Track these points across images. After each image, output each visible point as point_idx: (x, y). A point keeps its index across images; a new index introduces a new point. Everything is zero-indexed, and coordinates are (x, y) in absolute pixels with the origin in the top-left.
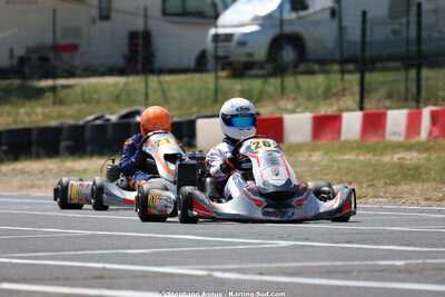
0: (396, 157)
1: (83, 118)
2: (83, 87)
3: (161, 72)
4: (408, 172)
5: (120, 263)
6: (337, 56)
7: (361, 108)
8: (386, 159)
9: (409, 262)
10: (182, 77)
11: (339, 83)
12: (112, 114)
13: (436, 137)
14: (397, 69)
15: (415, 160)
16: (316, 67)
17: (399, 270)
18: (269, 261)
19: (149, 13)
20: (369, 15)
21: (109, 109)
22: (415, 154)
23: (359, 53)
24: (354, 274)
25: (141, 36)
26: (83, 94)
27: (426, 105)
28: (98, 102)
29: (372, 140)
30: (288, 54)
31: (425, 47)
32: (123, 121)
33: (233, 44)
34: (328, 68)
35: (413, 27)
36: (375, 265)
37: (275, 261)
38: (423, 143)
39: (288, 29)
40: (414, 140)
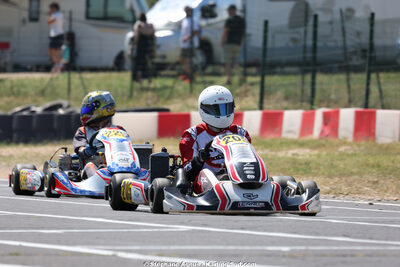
0: (290, 153)
1: (11, 109)
2: (12, 81)
3: (82, 69)
4: (300, 167)
5: (35, 242)
7: (261, 108)
8: (281, 154)
9: (294, 248)
10: (102, 75)
12: (37, 106)
13: (327, 136)
14: (295, 74)
15: (307, 156)
16: (222, 69)
17: (283, 255)
18: (170, 244)
19: (74, 16)
20: (270, 25)
21: (35, 101)
22: (308, 151)
23: (260, 59)
26: (12, 87)
27: (320, 107)
28: (26, 95)
29: (270, 137)
30: (199, 58)
31: (319, 55)
32: (47, 113)
35: (310, 35)
36: (263, 250)
37: (174, 244)
38: (315, 141)
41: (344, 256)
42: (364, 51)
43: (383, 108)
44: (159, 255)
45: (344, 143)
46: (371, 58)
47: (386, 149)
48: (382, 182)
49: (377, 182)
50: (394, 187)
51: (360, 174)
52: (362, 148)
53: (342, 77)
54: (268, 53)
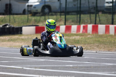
0: (73, 38)
3: (14, 14)
4: (76, 42)
6: (59, 11)
7: (65, 25)
8: (71, 38)
9: (73, 65)
10: (19, 16)
11: (60, 18)
13: (84, 32)
14: (75, 15)
15: (78, 39)
16: (54, 14)
17: (71, 67)
18: (38, 65)
22: (79, 37)
23: (65, 10)
24: (59, 68)
25: (8, 5)
27: (82, 24)
29: (68, 33)
30: (47, 10)
31: (82, 9)
33: (32, 8)
34: (57, 14)
35: (79, 4)
36: (65, 66)
38: (81, 34)
39: (46, 4)
40: (79, 33)
41: (88, 67)
42: (95, 8)
43: (100, 24)
44: (35, 68)
45: (89, 34)
46: (96, 10)
47: (101, 36)
48: (100, 45)
49: (98, 46)
50: (103, 47)
51: (93, 43)
52: (94, 36)
53: (89, 15)
54: (67, 9)
